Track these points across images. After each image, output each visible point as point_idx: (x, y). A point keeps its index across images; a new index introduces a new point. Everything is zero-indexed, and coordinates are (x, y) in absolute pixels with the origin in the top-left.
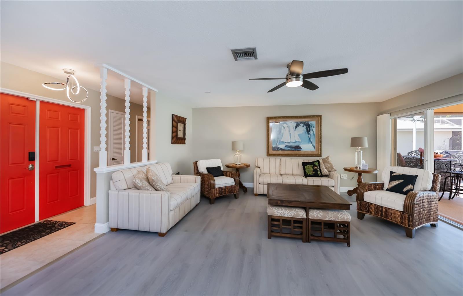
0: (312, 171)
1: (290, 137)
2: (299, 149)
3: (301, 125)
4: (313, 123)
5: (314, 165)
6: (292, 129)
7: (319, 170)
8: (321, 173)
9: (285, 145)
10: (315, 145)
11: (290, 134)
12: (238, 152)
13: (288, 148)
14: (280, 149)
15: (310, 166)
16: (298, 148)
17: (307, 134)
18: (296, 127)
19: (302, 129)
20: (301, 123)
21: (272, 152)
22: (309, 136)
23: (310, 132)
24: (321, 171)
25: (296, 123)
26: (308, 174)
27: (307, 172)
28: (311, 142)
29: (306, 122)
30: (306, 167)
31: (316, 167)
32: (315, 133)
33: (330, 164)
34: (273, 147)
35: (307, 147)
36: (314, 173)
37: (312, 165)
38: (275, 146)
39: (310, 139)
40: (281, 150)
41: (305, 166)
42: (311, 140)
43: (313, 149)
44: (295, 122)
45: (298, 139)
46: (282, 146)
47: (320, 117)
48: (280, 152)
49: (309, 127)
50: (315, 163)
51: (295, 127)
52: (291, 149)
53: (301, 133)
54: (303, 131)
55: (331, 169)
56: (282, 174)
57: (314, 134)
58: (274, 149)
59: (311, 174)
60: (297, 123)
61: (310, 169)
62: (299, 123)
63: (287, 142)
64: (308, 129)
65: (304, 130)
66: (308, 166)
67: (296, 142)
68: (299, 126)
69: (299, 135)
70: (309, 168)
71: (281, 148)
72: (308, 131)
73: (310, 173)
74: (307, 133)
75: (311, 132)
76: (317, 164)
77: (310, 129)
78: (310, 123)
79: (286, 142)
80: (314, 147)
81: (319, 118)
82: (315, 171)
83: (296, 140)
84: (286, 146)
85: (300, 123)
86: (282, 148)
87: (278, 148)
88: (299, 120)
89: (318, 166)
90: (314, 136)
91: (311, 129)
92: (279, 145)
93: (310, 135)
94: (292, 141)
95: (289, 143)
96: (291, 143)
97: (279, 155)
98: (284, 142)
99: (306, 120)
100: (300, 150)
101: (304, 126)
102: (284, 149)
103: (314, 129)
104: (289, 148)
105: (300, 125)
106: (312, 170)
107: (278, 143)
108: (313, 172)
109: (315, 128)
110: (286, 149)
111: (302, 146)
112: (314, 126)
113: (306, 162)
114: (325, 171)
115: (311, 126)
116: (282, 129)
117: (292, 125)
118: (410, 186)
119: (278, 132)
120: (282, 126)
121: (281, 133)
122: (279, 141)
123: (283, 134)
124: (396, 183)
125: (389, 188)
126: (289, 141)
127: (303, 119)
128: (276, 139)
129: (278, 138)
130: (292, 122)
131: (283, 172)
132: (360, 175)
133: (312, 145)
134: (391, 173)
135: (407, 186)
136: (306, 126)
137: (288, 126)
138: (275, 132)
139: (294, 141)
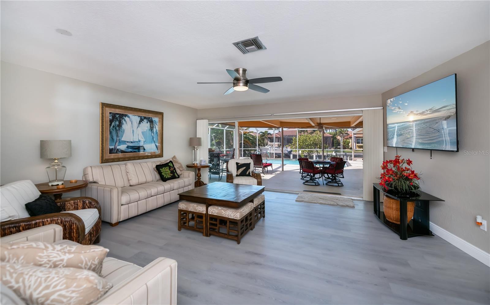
0: (170, 173)
1: (133, 135)
3: (145, 120)
4: (156, 119)
5: (170, 167)
6: (136, 124)
7: (174, 171)
8: (177, 174)
9: (127, 146)
10: (157, 144)
11: (133, 131)
13: (130, 150)
14: (120, 150)
15: (166, 168)
16: (141, 148)
17: (150, 132)
18: (140, 123)
19: (146, 125)
20: (145, 118)
21: (108, 156)
24: (176, 172)
25: (139, 118)
26: (167, 177)
27: (165, 175)
28: (154, 142)
29: (150, 118)
30: (163, 170)
31: (172, 169)
32: (157, 131)
33: (179, 163)
34: (110, 149)
35: (151, 148)
36: (172, 175)
37: (168, 167)
38: (113, 147)
40: (121, 153)
41: (161, 169)
42: (154, 139)
43: (155, 149)
44: (138, 116)
45: (142, 138)
46: (123, 147)
47: (161, 114)
48: (120, 155)
50: (169, 164)
51: (138, 122)
52: (134, 150)
54: (147, 129)
55: (181, 168)
56: (132, 184)
57: (157, 133)
58: (111, 151)
59: (169, 177)
60: (141, 117)
61: (166, 172)
62: (143, 118)
64: (152, 126)
65: (147, 127)
66: (164, 168)
67: (139, 141)
68: (143, 122)
69: (142, 132)
70: (166, 170)
72: (152, 129)
73: (168, 175)
74: (150, 131)
75: (154, 129)
76: (172, 165)
77: (153, 127)
78: (153, 120)
79: (128, 142)
80: (157, 147)
82: (172, 172)
83: (139, 139)
84: (128, 147)
85: (144, 119)
86: (122, 149)
87: (118, 150)
88: (143, 115)
89: (173, 167)
90: (156, 135)
91: (154, 126)
92: (118, 146)
93: (153, 134)
94: (135, 140)
95: (132, 142)
96: (134, 142)
97: (119, 160)
98: (125, 141)
99: (150, 115)
100: (144, 151)
101: (147, 122)
102: (126, 151)
103: (157, 126)
104: (132, 149)
105: (144, 120)
106: (170, 172)
107: (117, 144)
110: (128, 151)
111: (146, 146)
112: (157, 124)
113: (160, 165)
114: (178, 172)
115: (154, 123)
116: (123, 124)
117: (135, 119)
118: (249, 170)
119: (117, 127)
120: (123, 120)
121: (122, 129)
122: (119, 139)
123: (124, 131)
124: (241, 170)
125: (238, 174)
126: (132, 141)
127: (147, 114)
128: (115, 137)
129: (117, 136)
130: (135, 116)
131: (134, 181)
132: (199, 170)
133: (155, 145)
134: (237, 164)
135: (248, 170)
136: (150, 122)
137: (130, 121)
138: (113, 127)
139: (137, 140)
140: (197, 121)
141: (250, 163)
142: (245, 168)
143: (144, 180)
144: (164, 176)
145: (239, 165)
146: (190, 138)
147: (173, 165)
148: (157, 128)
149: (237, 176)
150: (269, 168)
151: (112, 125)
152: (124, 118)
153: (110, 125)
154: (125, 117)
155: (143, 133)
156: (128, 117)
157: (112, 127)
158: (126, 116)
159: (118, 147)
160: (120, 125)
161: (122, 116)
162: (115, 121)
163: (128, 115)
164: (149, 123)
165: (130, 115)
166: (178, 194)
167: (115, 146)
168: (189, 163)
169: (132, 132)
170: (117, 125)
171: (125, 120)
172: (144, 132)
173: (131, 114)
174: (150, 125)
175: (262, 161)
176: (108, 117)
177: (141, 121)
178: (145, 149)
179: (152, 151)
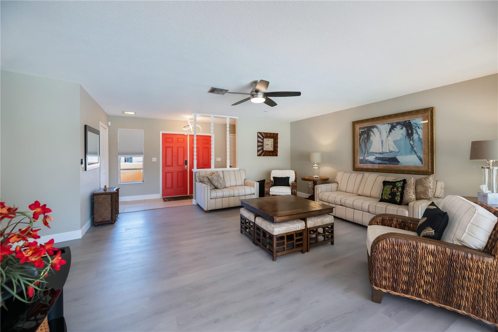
1: (382, 146)
2: (395, 163)
3: (399, 127)
4: (420, 122)
6: (385, 134)
7: (399, 194)
8: (402, 199)
9: (375, 157)
10: (422, 156)
11: (382, 142)
12: (316, 164)
13: (380, 161)
14: (368, 161)
15: (389, 187)
16: (394, 160)
17: (408, 141)
18: (390, 131)
19: (400, 132)
20: (398, 123)
21: (359, 165)
22: (411, 142)
23: (412, 135)
24: (402, 196)
25: (390, 125)
26: (385, 198)
27: (384, 195)
28: (416, 153)
29: (406, 121)
30: (385, 188)
31: (395, 190)
32: (421, 137)
36: (390, 197)
37: (392, 186)
39: (412, 147)
40: (370, 164)
42: (415, 149)
43: (418, 163)
44: (388, 124)
45: (393, 148)
46: (371, 158)
47: (431, 110)
48: (370, 166)
49: (411, 129)
51: (388, 130)
53: (399, 138)
54: (401, 136)
57: (420, 139)
60: (392, 124)
62: (395, 124)
63: (378, 152)
64: (410, 132)
65: (403, 134)
67: (391, 152)
68: (394, 129)
72: (410, 135)
73: (387, 196)
74: (407, 138)
75: (415, 136)
76: (401, 185)
77: (412, 132)
78: (412, 123)
79: (376, 153)
80: (421, 160)
81: (429, 113)
82: (394, 194)
83: (390, 150)
84: (376, 158)
85: (397, 125)
86: (371, 160)
87: (366, 160)
88: (395, 120)
89: (401, 188)
90: (419, 143)
91: (414, 131)
92: (367, 156)
93: (413, 141)
94: (384, 151)
95: (381, 153)
96: (384, 153)
98: (373, 153)
99: (406, 119)
100: (397, 164)
101: (402, 128)
102: (374, 162)
103: (420, 132)
104: (381, 160)
105: (397, 127)
106: (389, 192)
108: (390, 195)
109: (422, 129)
111: (399, 158)
112: (421, 126)
115: (414, 127)
116: (371, 135)
117: (384, 127)
119: (365, 139)
120: (371, 132)
121: (370, 141)
122: (367, 151)
123: (372, 142)
126: (381, 152)
127: (401, 118)
128: (364, 149)
129: (366, 147)
130: (384, 124)
133: (417, 156)
136: (406, 127)
137: (378, 131)
138: (363, 140)
139: (388, 151)
147: (404, 186)
151: (362, 139)
152: (372, 129)
153: (360, 139)
154: (373, 128)
155: (395, 142)
156: (376, 128)
157: (361, 140)
158: (373, 127)
159: (367, 158)
160: (368, 138)
161: (369, 129)
162: (363, 135)
163: (377, 125)
164: (404, 129)
165: (379, 126)
167: (364, 157)
169: (380, 142)
170: (365, 138)
171: (373, 132)
173: (379, 123)
174: (407, 130)
176: (358, 131)
177: (393, 127)
178: (399, 162)
179: (412, 164)
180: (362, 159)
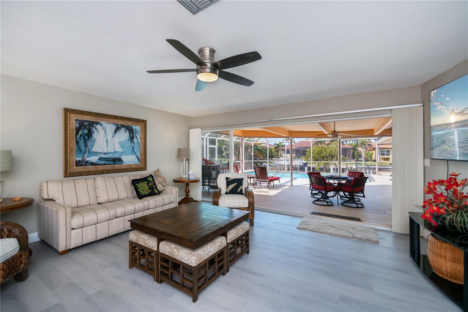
0: (148, 189)
1: (107, 145)
2: (119, 163)
3: (123, 129)
4: (137, 128)
5: (149, 182)
6: (110, 133)
7: (154, 186)
8: (157, 190)
9: (98, 157)
10: (139, 156)
11: (107, 141)
13: (103, 162)
14: (89, 163)
15: (143, 183)
17: (130, 143)
18: (116, 132)
19: (123, 135)
20: (123, 126)
21: (74, 169)
22: (133, 144)
23: (133, 139)
24: (156, 187)
25: (115, 126)
26: (143, 194)
27: (142, 191)
28: (135, 153)
29: (129, 126)
30: (139, 185)
31: (151, 184)
32: (139, 141)
33: (163, 177)
34: (76, 161)
35: (129, 159)
36: (150, 191)
37: (146, 182)
38: (81, 159)
39: (133, 149)
41: (137, 184)
42: (135, 150)
44: (114, 124)
45: (118, 149)
46: (94, 159)
47: (144, 122)
48: (91, 168)
49: (133, 133)
50: (149, 179)
51: (114, 131)
52: (108, 163)
55: (164, 183)
56: (100, 202)
57: (138, 143)
58: (78, 164)
59: (146, 193)
60: (117, 125)
61: (144, 188)
62: (120, 126)
63: (102, 152)
64: (132, 136)
65: (126, 137)
66: (140, 183)
67: (115, 152)
68: (120, 130)
69: (119, 142)
70: (143, 186)
71: (91, 162)
72: (132, 139)
73: (145, 191)
74: (130, 140)
75: (135, 140)
76: (151, 180)
77: (133, 136)
78: (133, 128)
79: (100, 153)
80: (138, 159)
82: (151, 188)
83: (115, 150)
84: (100, 159)
87: (87, 162)
88: (120, 122)
89: (153, 182)
90: (138, 145)
91: (135, 136)
92: (88, 157)
94: (109, 151)
95: (105, 154)
96: (109, 153)
97: (88, 173)
98: (97, 152)
99: (129, 123)
100: (121, 164)
101: (126, 131)
102: (98, 163)
103: (138, 136)
104: (105, 161)
105: (122, 129)
106: (147, 187)
107: (86, 155)
109: (139, 135)
110: (100, 163)
112: (139, 133)
113: (137, 179)
114: (160, 187)
115: (134, 132)
116: (94, 132)
117: (110, 127)
118: (241, 187)
119: (86, 136)
120: (93, 128)
121: (92, 138)
122: (89, 150)
123: (95, 141)
124: (231, 187)
125: (228, 192)
126: (106, 152)
127: (126, 122)
128: (83, 147)
129: (86, 146)
130: (110, 123)
131: (102, 199)
132: (187, 185)
133: (136, 156)
134: (227, 179)
135: (239, 187)
136: (129, 131)
137: (103, 129)
138: (81, 136)
139: (113, 151)
140: (190, 130)
141: (243, 178)
142: (236, 184)
143: (116, 197)
144: (140, 192)
145: (229, 180)
146: (178, 149)
147: (153, 180)
148: (138, 137)
149: (226, 193)
150: (276, 182)
151: (79, 134)
152: (95, 125)
153: (77, 134)
154: (97, 125)
155: (121, 143)
156: (100, 125)
157: (78, 136)
158: (97, 123)
159: (87, 159)
160: (90, 135)
161: (92, 124)
162: (82, 130)
163: (101, 122)
164: (128, 132)
165: (103, 123)
166: (129, 221)
167: (83, 158)
168: (176, 177)
169: (105, 141)
170: (85, 134)
171: (96, 128)
172: (122, 141)
173: (104, 121)
174: (130, 134)
175: (267, 175)
176: (73, 124)
177: (118, 129)
178: (123, 162)
179: (133, 163)
180: (80, 160)
